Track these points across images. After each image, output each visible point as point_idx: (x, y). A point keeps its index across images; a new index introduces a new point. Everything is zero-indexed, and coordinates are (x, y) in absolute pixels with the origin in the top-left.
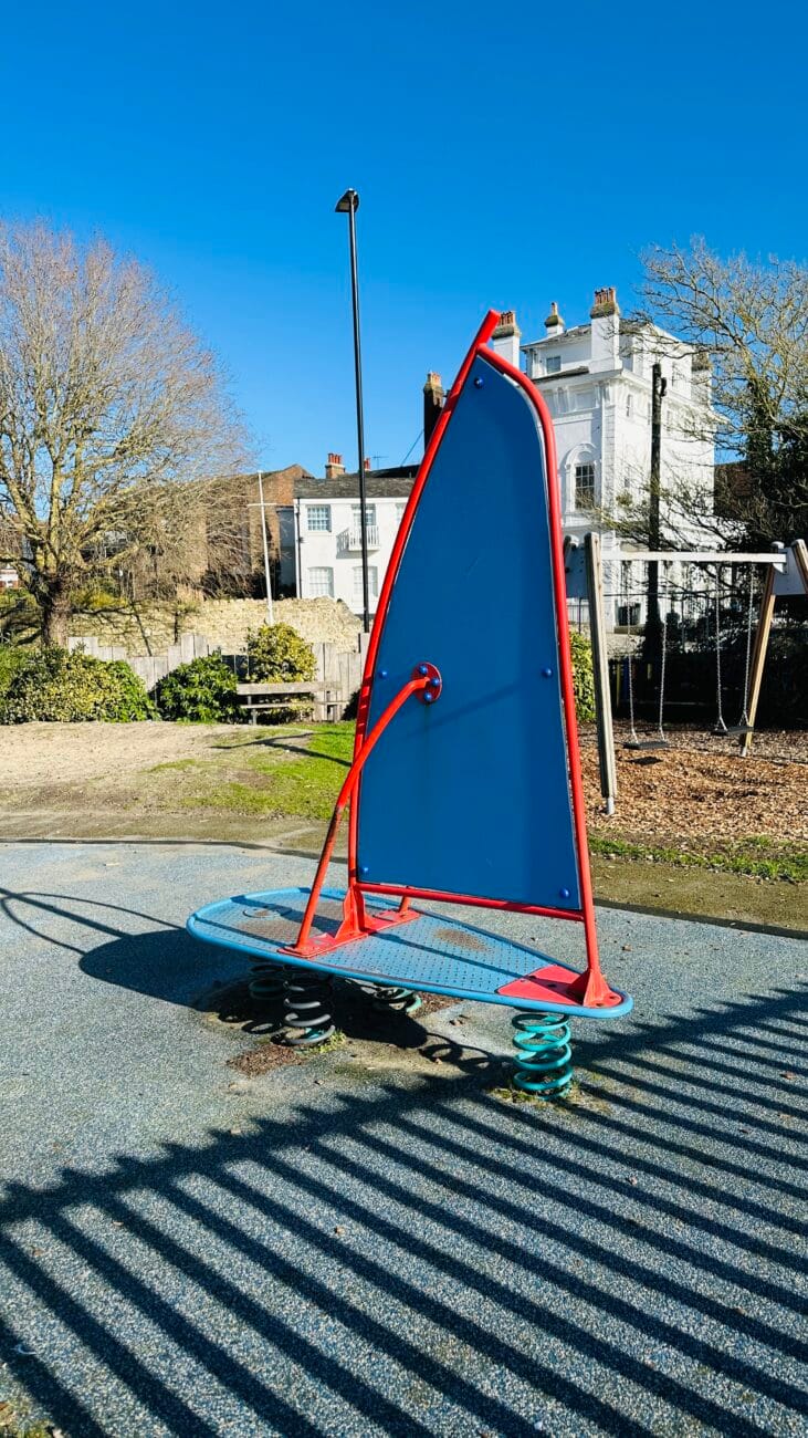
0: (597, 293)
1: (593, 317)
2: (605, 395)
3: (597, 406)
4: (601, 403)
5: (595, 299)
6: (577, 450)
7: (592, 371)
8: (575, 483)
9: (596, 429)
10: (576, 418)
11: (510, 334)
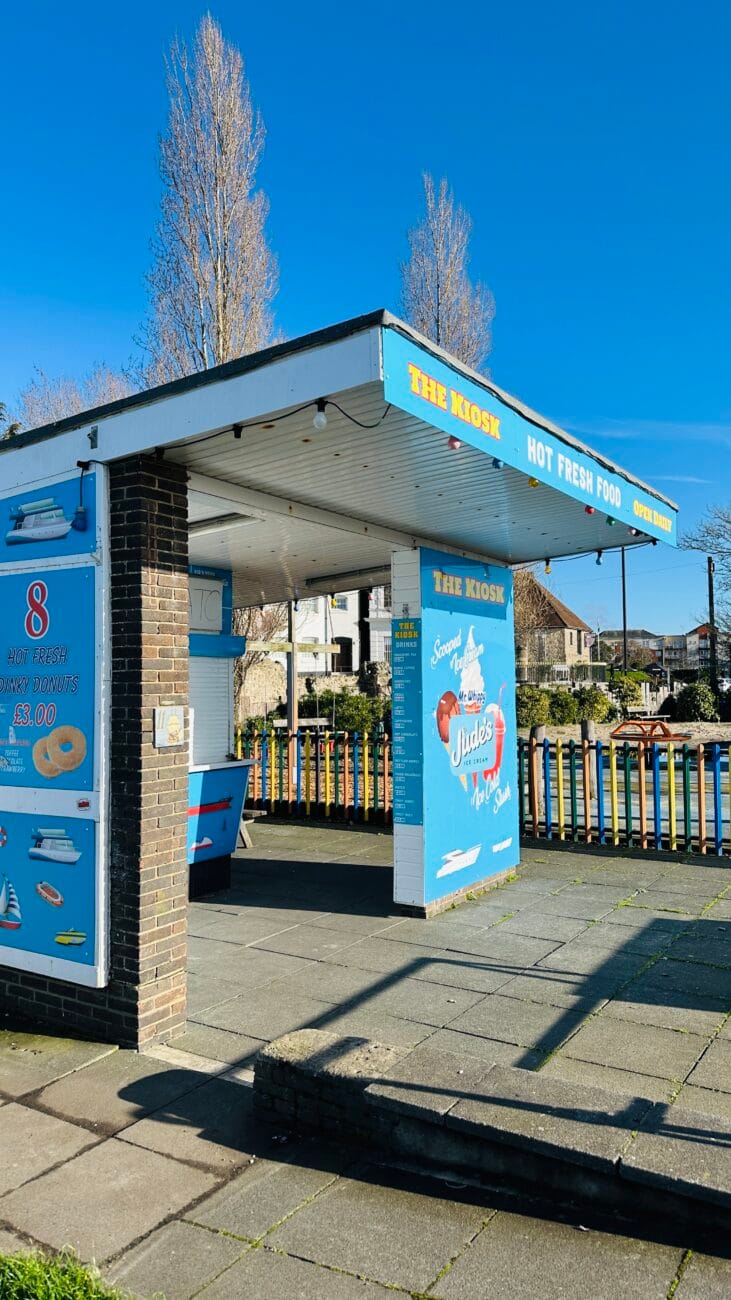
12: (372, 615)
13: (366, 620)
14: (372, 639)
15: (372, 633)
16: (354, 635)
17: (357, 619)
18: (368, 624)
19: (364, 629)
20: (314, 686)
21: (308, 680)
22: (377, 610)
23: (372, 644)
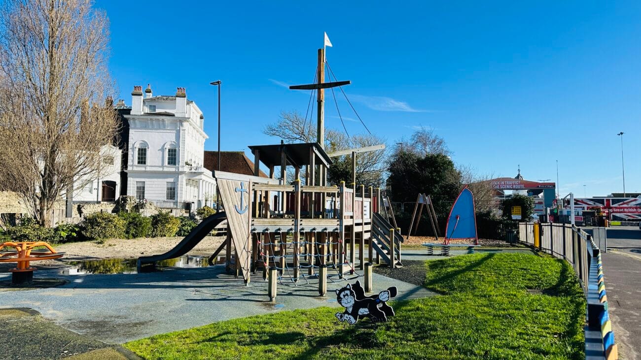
0: (178, 89)
1: (177, 96)
2: (182, 125)
3: (178, 128)
4: (180, 127)
5: (178, 91)
6: (170, 143)
7: (176, 116)
8: (167, 154)
9: (178, 137)
10: (168, 131)
11: (141, 95)
12: (129, 168)
13: (125, 171)
14: (128, 182)
15: (129, 179)
16: (117, 179)
17: (120, 171)
18: (126, 174)
19: (124, 176)
20: (83, 209)
21: (79, 206)
22: (132, 166)
23: (128, 186)
